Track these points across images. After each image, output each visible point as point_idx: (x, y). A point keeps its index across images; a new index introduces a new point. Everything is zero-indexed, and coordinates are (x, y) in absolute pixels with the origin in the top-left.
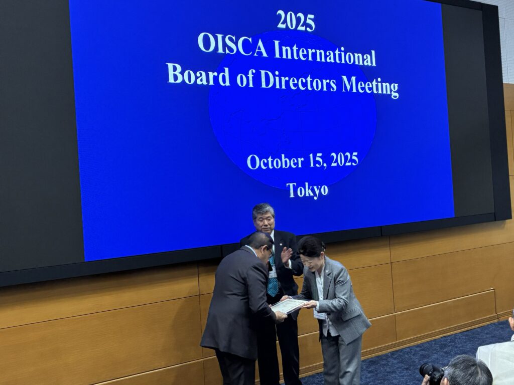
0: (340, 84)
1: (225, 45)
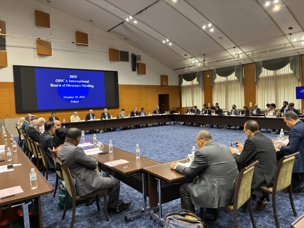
0: (81, 86)
1: (60, 81)
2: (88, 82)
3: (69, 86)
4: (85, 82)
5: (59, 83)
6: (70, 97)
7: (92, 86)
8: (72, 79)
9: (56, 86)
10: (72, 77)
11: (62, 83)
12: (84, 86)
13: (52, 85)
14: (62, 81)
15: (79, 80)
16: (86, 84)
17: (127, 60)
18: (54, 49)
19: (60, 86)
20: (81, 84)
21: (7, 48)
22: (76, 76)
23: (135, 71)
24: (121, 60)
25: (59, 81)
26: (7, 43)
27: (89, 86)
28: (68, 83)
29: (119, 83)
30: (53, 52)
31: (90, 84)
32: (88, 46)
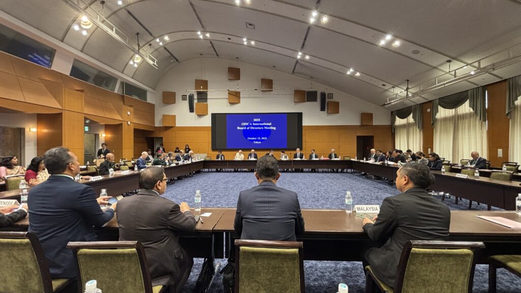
0: (264, 128)
2: (270, 124)
3: (253, 128)
4: (268, 124)
5: (244, 126)
6: (253, 138)
7: (275, 128)
8: (255, 122)
9: (242, 128)
10: (255, 120)
11: (247, 126)
12: (266, 128)
13: (238, 128)
14: (247, 124)
15: (262, 123)
16: (268, 126)
17: (315, 100)
18: (242, 97)
19: (245, 128)
20: (263, 126)
21: (208, 100)
22: (259, 119)
23: (324, 110)
24: (308, 101)
25: (245, 124)
26: (208, 97)
27: (272, 128)
28: (252, 126)
29: (303, 124)
30: (241, 100)
31: (273, 126)
32: (272, 91)
